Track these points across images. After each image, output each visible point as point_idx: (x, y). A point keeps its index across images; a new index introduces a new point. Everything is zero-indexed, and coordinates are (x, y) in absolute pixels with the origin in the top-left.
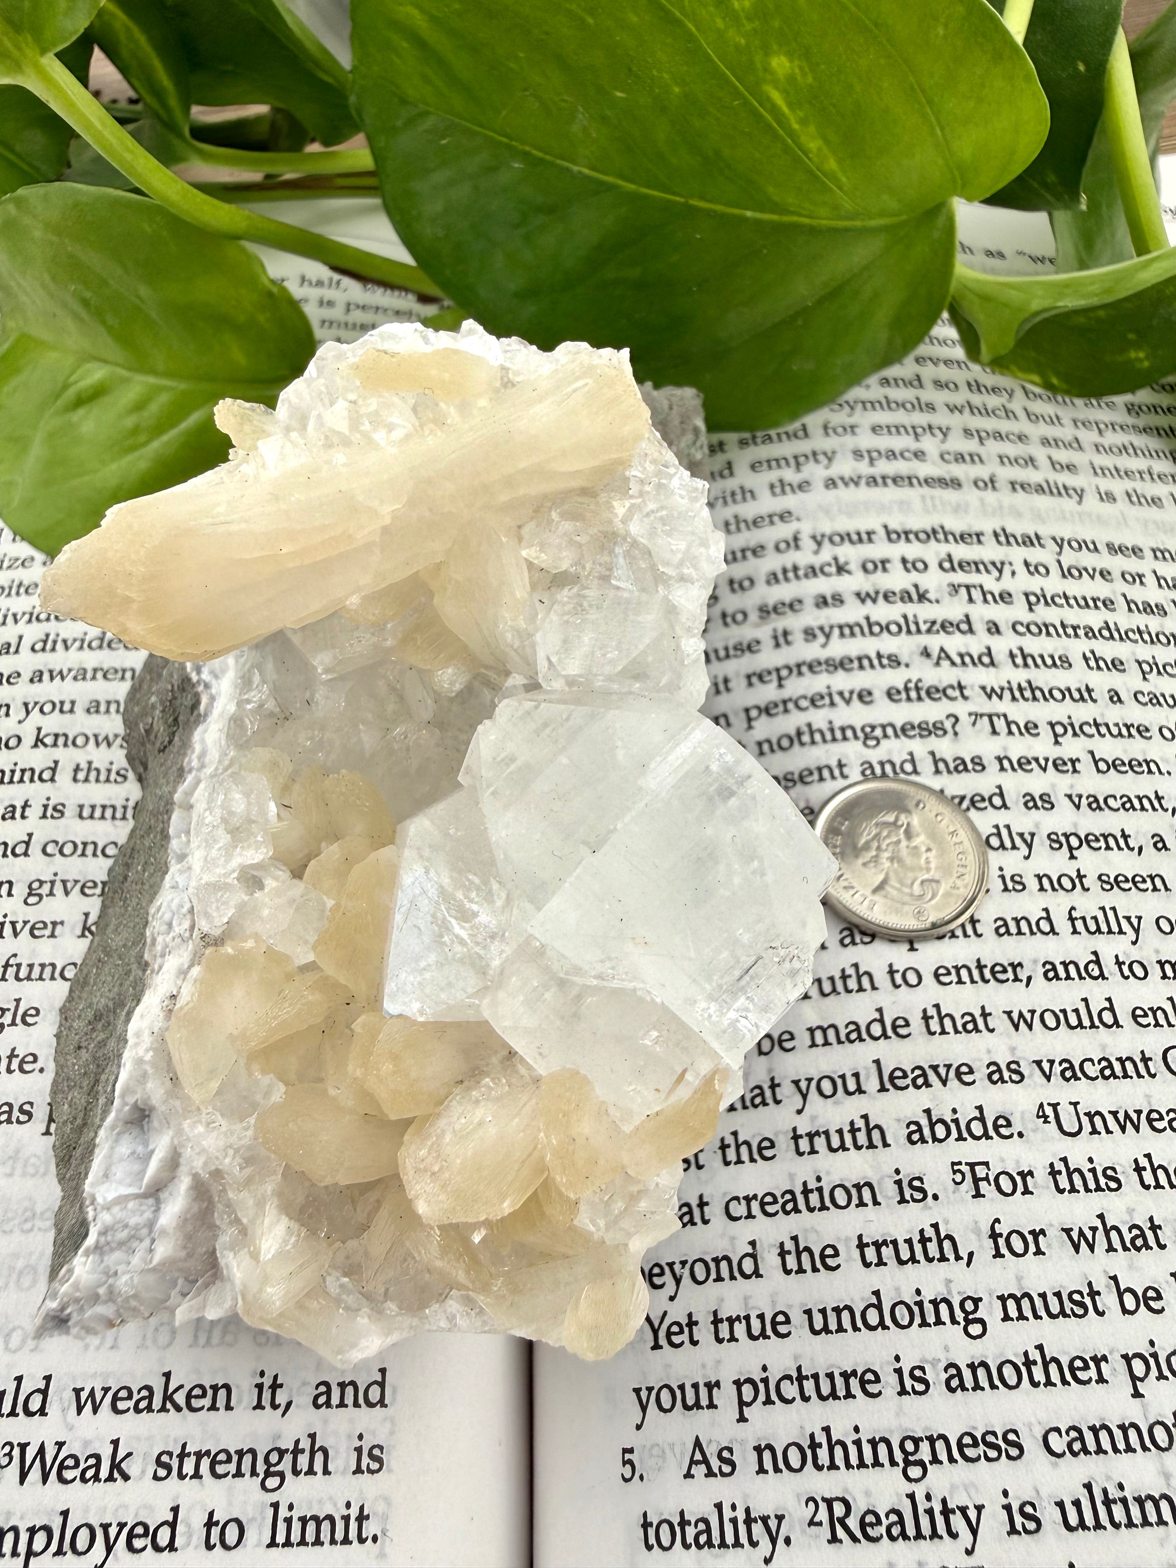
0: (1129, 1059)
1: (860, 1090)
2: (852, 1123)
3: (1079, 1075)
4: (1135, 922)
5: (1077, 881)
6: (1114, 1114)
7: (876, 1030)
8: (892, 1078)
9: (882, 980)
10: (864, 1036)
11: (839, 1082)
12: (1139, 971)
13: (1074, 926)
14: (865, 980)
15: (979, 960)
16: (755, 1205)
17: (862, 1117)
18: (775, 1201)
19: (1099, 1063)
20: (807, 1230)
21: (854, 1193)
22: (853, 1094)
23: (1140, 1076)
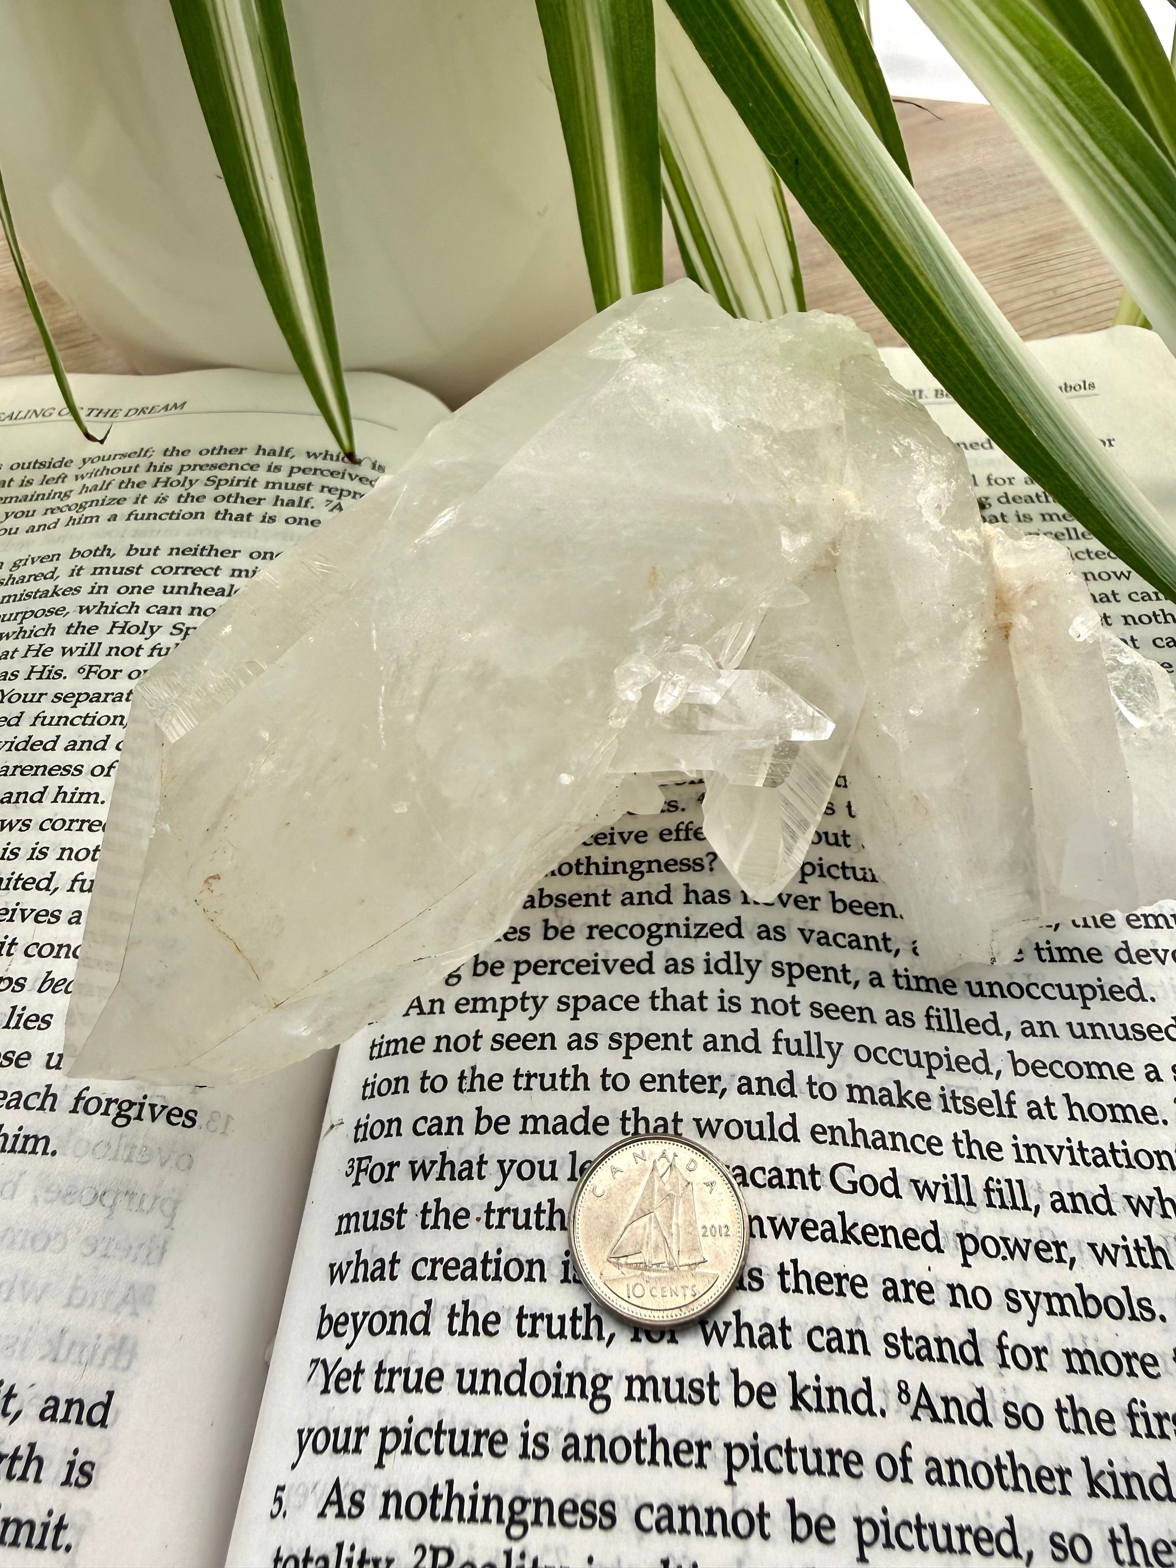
0: (799, 1171)
1: (553, 1177)
2: (539, 1205)
3: (749, 1181)
4: (835, 1047)
5: (790, 1006)
6: (772, 1220)
7: (579, 1125)
8: (583, 1169)
9: (595, 1082)
10: (568, 1129)
11: (537, 1167)
12: (828, 1092)
13: (777, 1046)
14: (581, 1080)
15: (683, 1071)
16: (439, 1268)
17: (549, 1200)
18: (458, 1267)
19: (770, 1172)
20: (478, 1297)
21: (526, 1268)
22: (547, 1179)
23: (804, 1187)
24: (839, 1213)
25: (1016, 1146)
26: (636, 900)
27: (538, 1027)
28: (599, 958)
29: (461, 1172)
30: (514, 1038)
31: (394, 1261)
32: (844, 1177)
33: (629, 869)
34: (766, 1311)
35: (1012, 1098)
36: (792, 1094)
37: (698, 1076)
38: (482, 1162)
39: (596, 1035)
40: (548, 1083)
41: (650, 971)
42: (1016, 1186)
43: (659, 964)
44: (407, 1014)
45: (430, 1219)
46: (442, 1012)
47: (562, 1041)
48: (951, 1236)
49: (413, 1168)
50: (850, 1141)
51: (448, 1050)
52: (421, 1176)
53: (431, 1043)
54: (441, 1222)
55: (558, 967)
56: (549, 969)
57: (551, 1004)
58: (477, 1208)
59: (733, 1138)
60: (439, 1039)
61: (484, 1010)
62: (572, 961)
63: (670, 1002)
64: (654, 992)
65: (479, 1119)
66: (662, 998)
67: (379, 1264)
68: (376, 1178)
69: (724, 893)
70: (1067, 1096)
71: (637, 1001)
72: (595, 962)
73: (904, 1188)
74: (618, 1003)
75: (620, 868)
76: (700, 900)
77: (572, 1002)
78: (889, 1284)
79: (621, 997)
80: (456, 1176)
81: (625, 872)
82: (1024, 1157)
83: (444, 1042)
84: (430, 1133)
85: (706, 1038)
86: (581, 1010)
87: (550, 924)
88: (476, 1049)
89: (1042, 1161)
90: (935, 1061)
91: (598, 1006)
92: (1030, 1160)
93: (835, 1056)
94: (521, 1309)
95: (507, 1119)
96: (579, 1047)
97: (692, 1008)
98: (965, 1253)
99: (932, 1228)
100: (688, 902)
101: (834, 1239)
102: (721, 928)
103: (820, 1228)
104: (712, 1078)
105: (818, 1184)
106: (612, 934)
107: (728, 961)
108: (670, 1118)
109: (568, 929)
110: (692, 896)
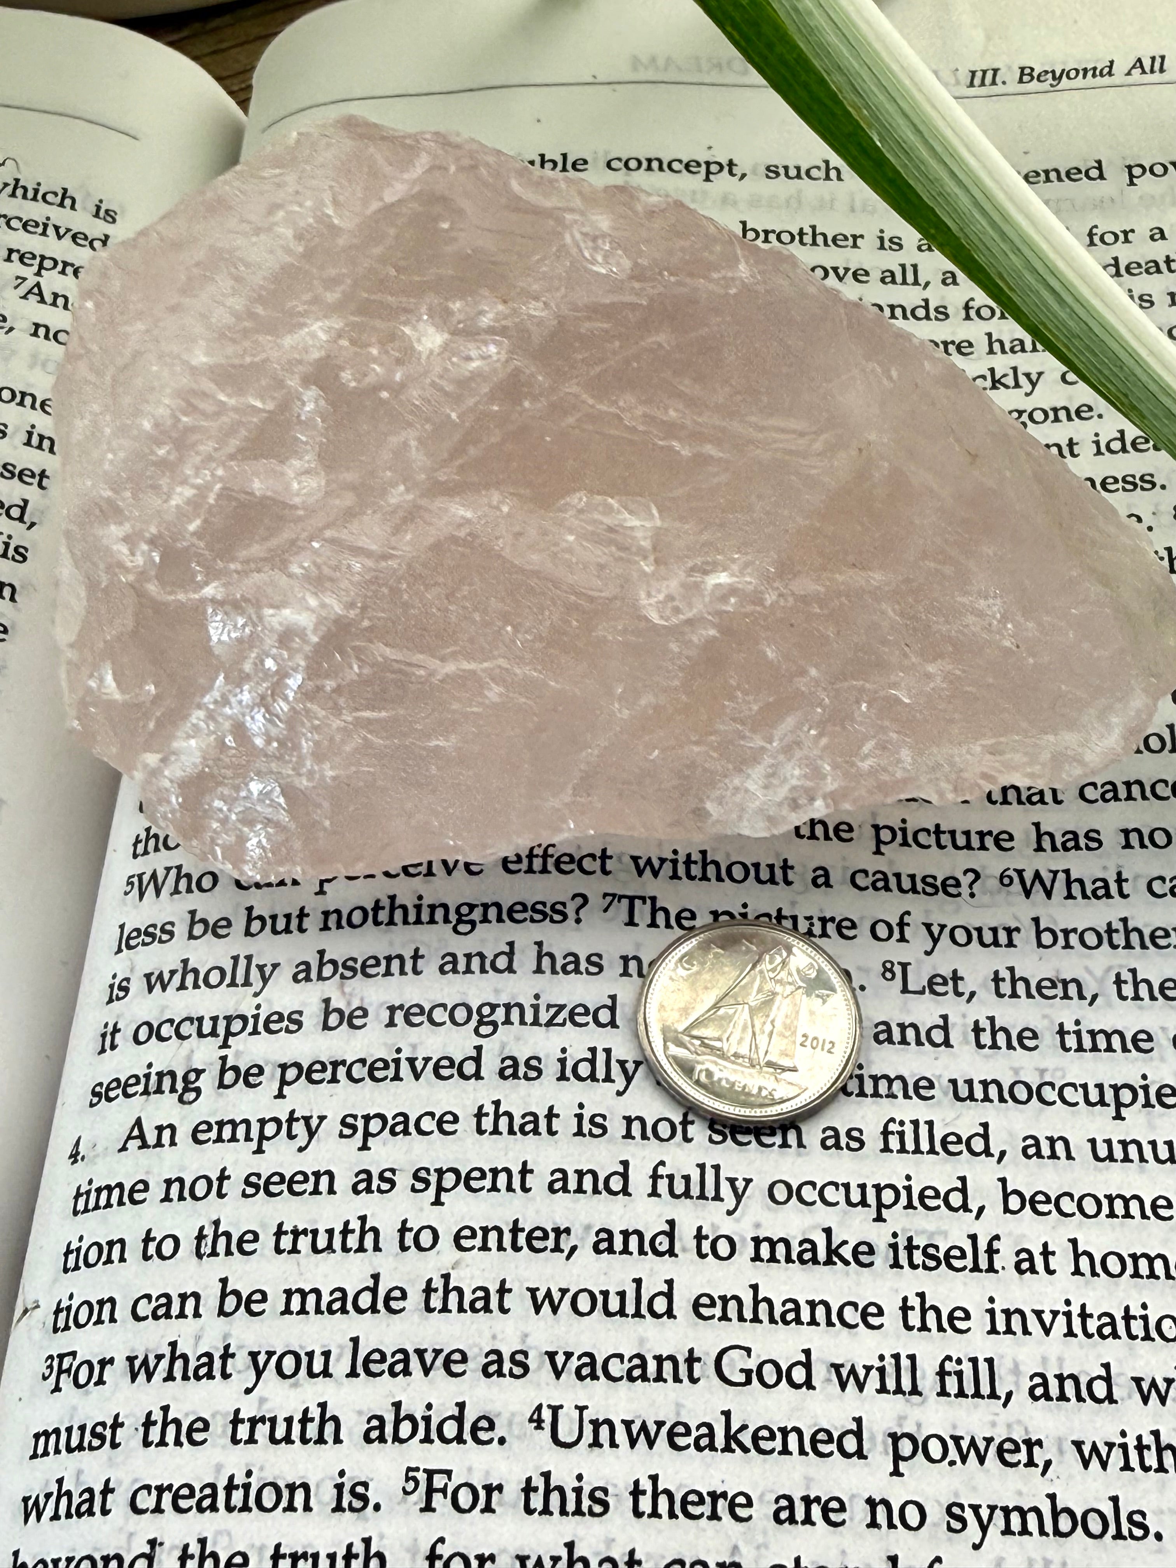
0: (672, 1358)
1: (326, 1373)
2: (306, 1411)
3: (599, 1372)
4: (740, 1185)
5: (679, 1128)
6: (628, 1424)
7: (365, 1300)
8: (367, 1361)
9: (389, 1239)
10: (349, 1306)
11: (305, 1360)
12: (723, 1248)
13: (654, 1186)
14: (369, 1238)
15: (516, 1222)
16: (167, 1497)
17: (319, 1405)
18: (192, 1495)
19: (630, 1360)
20: (218, 1533)
21: (286, 1494)
22: (317, 1375)
23: (677, 1379)
24: (723, 1413)
25: (991, 1312)
26: (461, 966)
27: (310, 1162)
28: (403, 1056)
29: (197, 1369)
30: (276, 1179)
31: (107, 1490)
32: (734, 1364)
33: (453, 917)
34: (610, 1542)
35: (996, 1245)
36: (671, 1252)
37: (538, 1228)
38: (226, 1355)
39: (393, 1171)
40: (322, 1243)
41: (477, 1076)
42: (983, 1367)
43: (490, 1064)
44: (124, 1149)
45: (155, 1434)
46: (173, 1143)
47: (343, 1183)
48: (880, 1438)
49: (132, 1366)
50: (749, 1315)
51: (181, 1198)
52: (142, 1377)
53: (157, 1190)
54: (170, 1437)
55: (341, 1071)
56: (328, 1075)
57: (332, 1126)
58: (219, 1417)
59: (582, 1314)
60: (169, 1182)
61: (233, 1139)
63: (503, 1122)
64: (481, 1108)
65: (224, 1295)
66: (491, 1117)
67: (86, 1496)
68: (82, 1380)
69: (594, 959)
70: (1074, 1242)
71: (456, 1120)
72: (397, 1061)
73: (820, 1372)
74: (428, 1124)
75: (439, 914)
76: (558, 968)
77: (360, 1124)
78: (784, 1503)
79: (432, 1115)
80: (191, 1373)
81: (446, 920)
82: (1001, 1326)
83: (175, 1188)
84: (156, 1317)
85: (552, 1173)
86: (374, 1135)
87: (334, 1004)
88: (221, 1195)
89: (1026, 1332)
90: (888, 1196)
91: (399, 1129)
92: (1009, 1331)
93: (739, 1197)
94: (278, 1547)
95: (264, 1294)
96: (369, 1190)
97: (536, 1132)
98: (897, 1458)
99: (854, 1427)
100: (539, 970)
101: (712, 1447)
102: (587, 1012)
103: (694, 1434)
104: (558, 1231)
105: (696, 1375)
106: (424, 1018)
107: (592, 1062)
108: (493, 1288)
109: (359, 1013)
110: (546, 962)
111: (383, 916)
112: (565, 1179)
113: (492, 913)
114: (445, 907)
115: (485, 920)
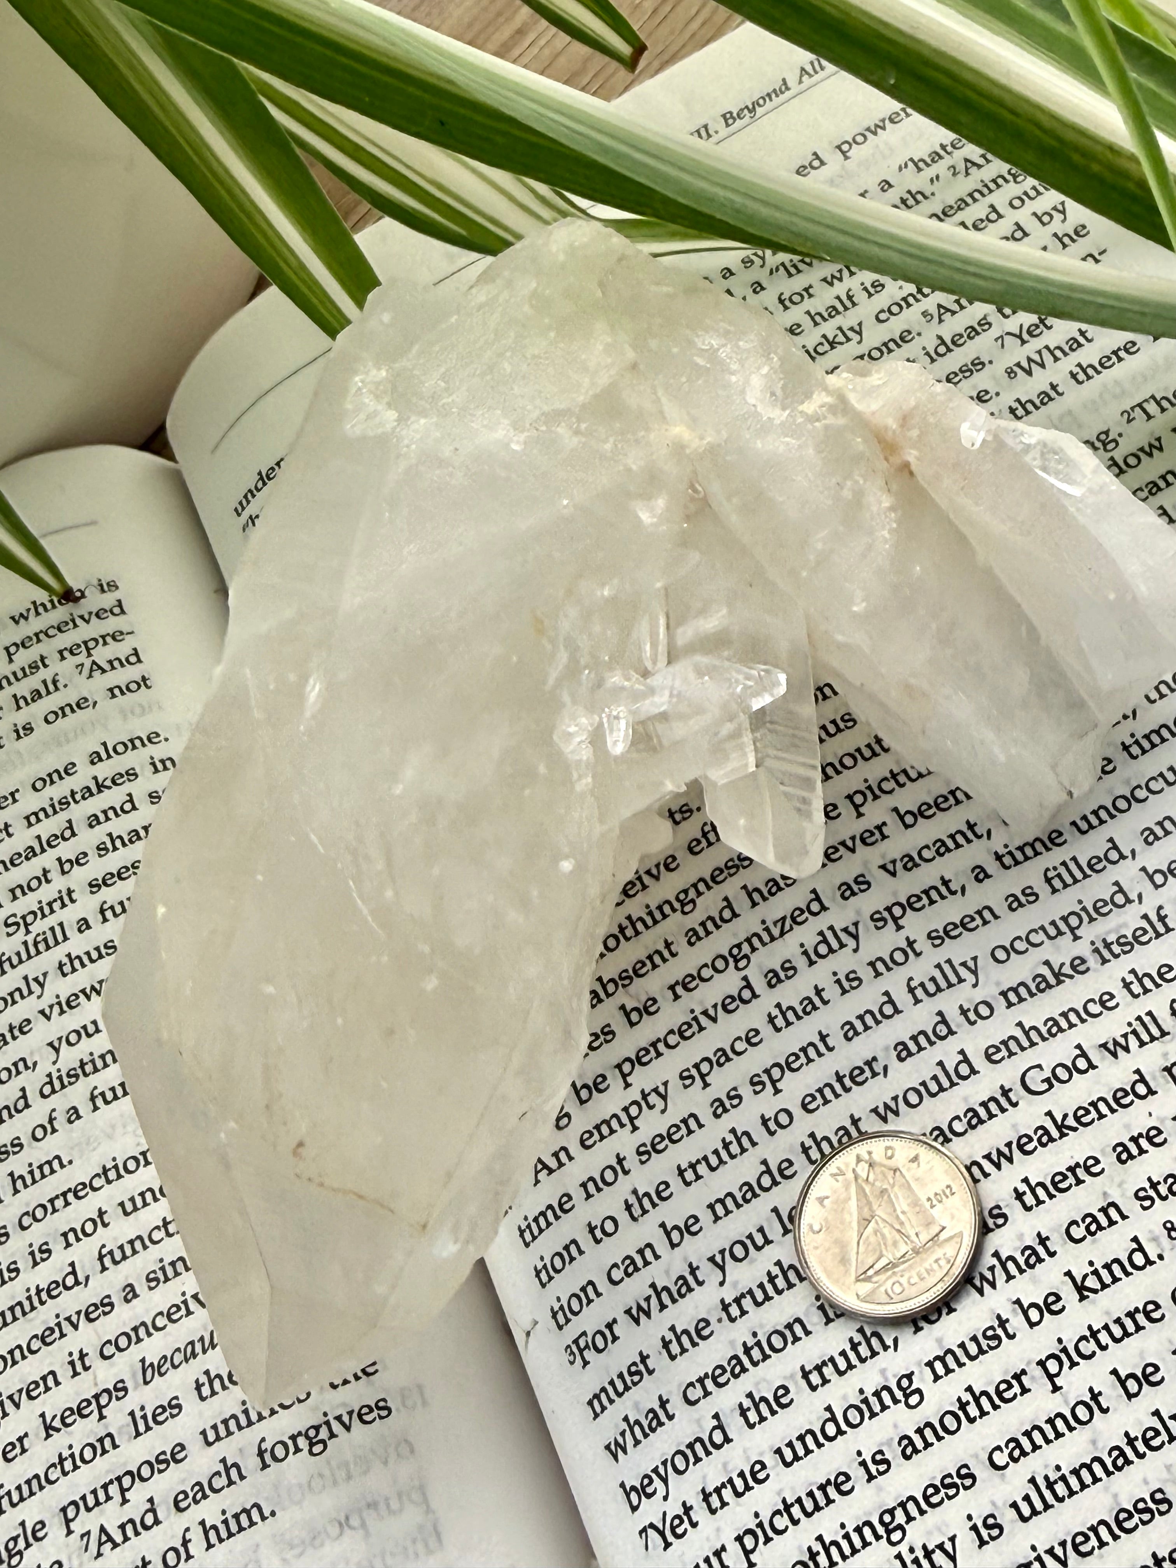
0: (993, 1099)
1: (768, 1242)
2: (769, 1273)
3: (950, 1136)
4: (971, 963)
5: (909, 950)
6: (988, 1157)
7: (766, 1181)
8: (790, 1219)
9: (758, 1133)
10: (758, 1191)
11: (748, 1242)
12: (984, 1010)
13: (914, 997)
14: (745, 1141)
15: (837, 1073)
16: (708, 1383)
17: (776, 1264)
18: (724, 1371)
19: (965, 1116)
20: (757, 1384)
21: (788, 1333)
22: (763, 1247)
23: (1003, 1110)
24: (1046, 1114)
26: (701, 932)
27: (674, 1115)
28: (697, 1013)
29: (679, 1291)
30: (658, 1140)
31: (663, 1404)
32: (1035, 1080)
33: (677, 905)
34: (1021, 1237)
35: (1163, 912)
36: (951, 1032)
37: (854, 1069)
38: (693, 1270)
39: (735, 1089)
40: (714, 1162)
41: (755, 996)
43: (759, 984)
44: (538, 1182)
45: (675, 1349)
46: (571, 1159)
47: (705, 1116)
48: (1158, 1074)
49: (632, 1315)
50: (1026, 1043)
51: (599, 1190)
52: (643, 1318)
53: (578, 1194)
54: (687, 1344)
55: (661, 1047)
56: (653, 1053)
57: (675, 1084)
58: (713, 1312)
59: (916, 1106)
60: (584, 1185)
61: (612, 1131)
62: (671, 1032)
63: (790, 1015)
64: (769, 1015)
65: (668, 1234)
66: (780, 1016)
67: (651, 1415)
68: (601, 1346)
71: (757, 1032)
72: (695, 1019)
73: (1094, 1055)
74: (740, 1046)
75: (667, 909)
76: (766, 895)
77: (694, 1072)
78: (1119, 1149)
79: (739, 1038)
80: (676, 1297)
81: (674, 910)
83: (591, 1185)
84: (629, 1275)
85: (842, 1028)
86: (708, 1074)
87: (629, 1008)
88: (626, 1173)
90: (1074, 921)
91: (722, 1060)
93: (975, 973)
94: (803, 1368)
95: (695, 1217)
96: (726, 1110)
97: (815, 1008)
99: (1137, 1077)
100: (754, 904)
101: (1052, 1140)
102: (802, 912)
103: (1035, 1138)
104: (868, 1063)
105: (1014, 1100)
106: (697, 981)
107: (825, 941)
108: (848, 1124)
109: (650, 1003)
110: (756, 896)
111: (629, 932)
112: (853, 1027)
113: (701, 887)
114: (668, 902)
115: (699, 894)
